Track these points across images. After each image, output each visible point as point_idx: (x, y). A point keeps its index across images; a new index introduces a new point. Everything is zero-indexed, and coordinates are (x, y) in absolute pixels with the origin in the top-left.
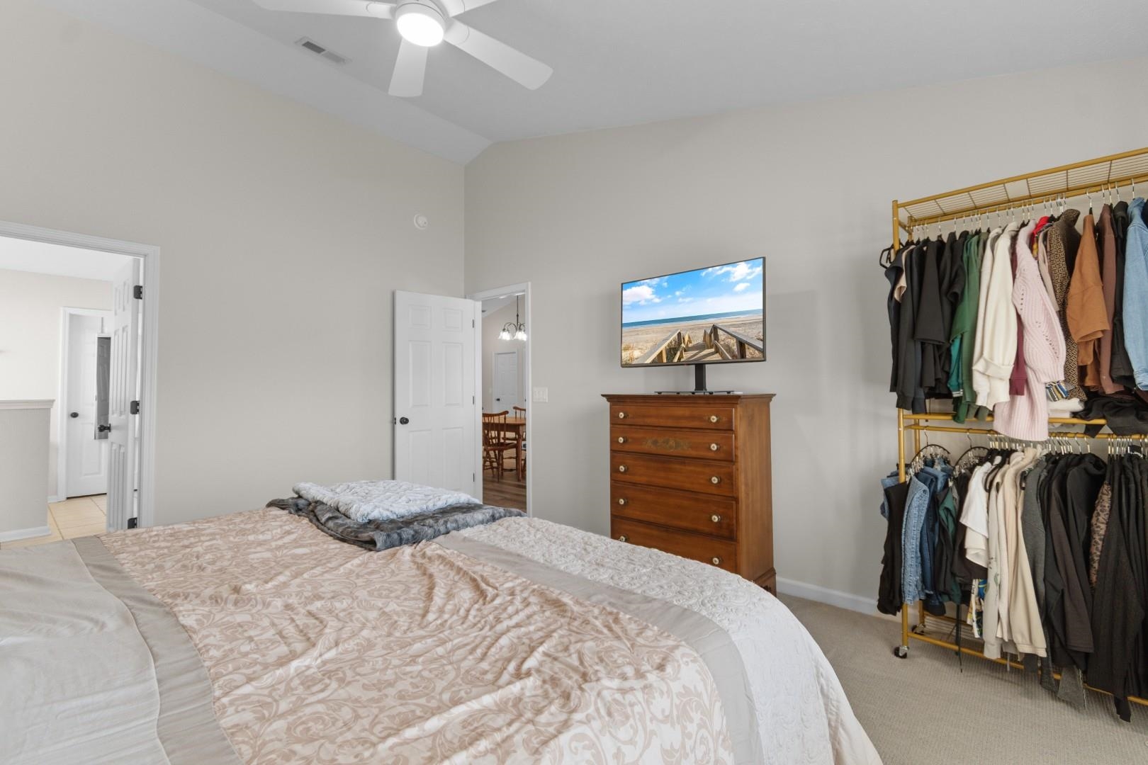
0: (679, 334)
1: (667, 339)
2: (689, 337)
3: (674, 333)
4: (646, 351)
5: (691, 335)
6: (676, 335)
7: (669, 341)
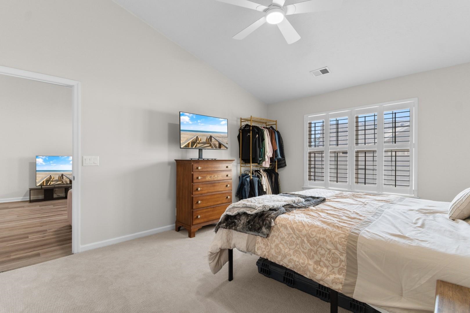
0: (197, 137)
1: (191, 138)
2: (201, 139)
3: (195, 136)
4: (184, 141)
5: (202, 138)
6: (196, 137)
7: (193, 139)
